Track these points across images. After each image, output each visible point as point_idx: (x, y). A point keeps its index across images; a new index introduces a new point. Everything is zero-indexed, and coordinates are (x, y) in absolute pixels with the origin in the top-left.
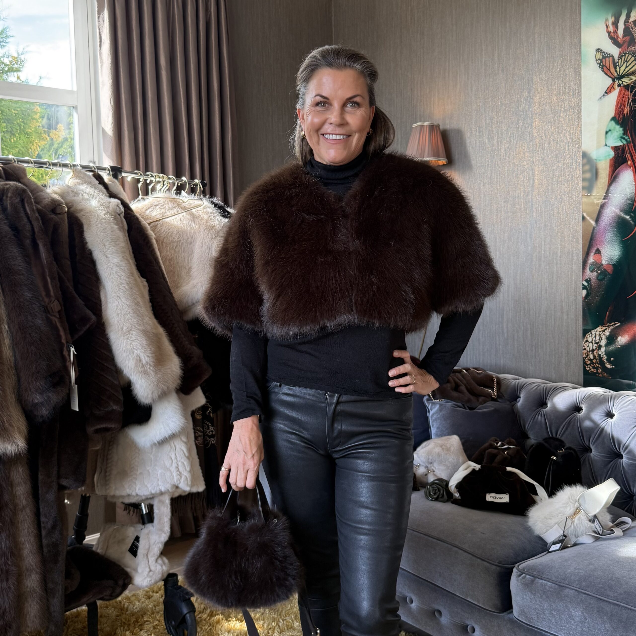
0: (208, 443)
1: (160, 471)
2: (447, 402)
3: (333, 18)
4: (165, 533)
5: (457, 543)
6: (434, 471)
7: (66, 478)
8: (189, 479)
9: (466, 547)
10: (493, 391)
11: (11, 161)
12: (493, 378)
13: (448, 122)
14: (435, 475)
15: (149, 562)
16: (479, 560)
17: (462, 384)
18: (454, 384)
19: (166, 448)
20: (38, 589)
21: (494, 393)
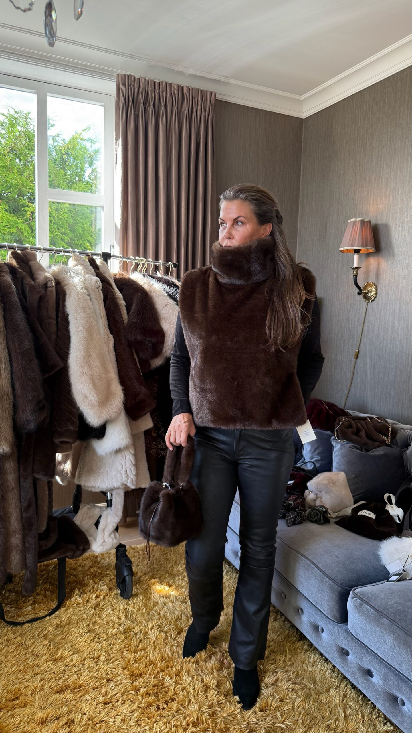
0: (159, 454)
1: (114, 473)
2: (347, 443)
3: (303, 136)
4: (118, 517)
5: (315, 561)
6: (321, 498)
7: (38, 473)
8: (134, 481)
9: (320, 566)
10: (387, 438)
11: (27, 248)
12: (389, 427)
13: (379, 218)
14: (321, 501)
15: (104, 535)
16: (327, 578)
17: (363, 429)
18: (356, 430)
19: (119, 456)
20: (20, 545)
21: (388, 440)
